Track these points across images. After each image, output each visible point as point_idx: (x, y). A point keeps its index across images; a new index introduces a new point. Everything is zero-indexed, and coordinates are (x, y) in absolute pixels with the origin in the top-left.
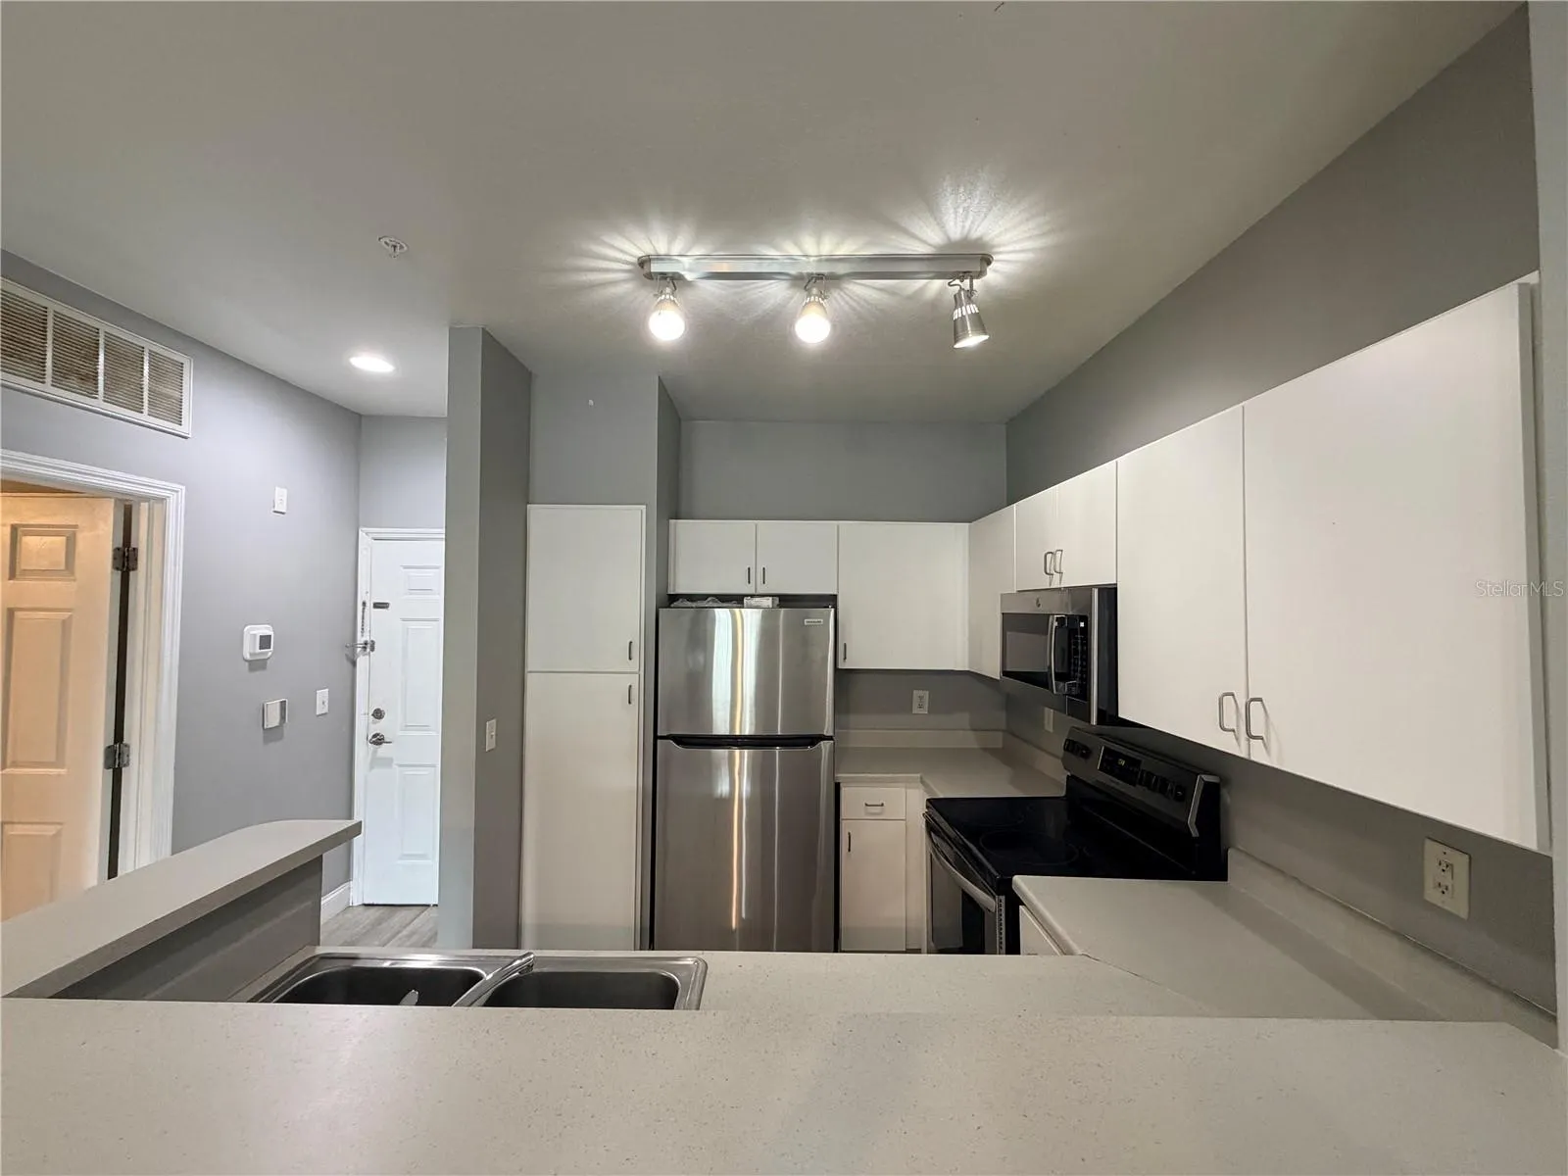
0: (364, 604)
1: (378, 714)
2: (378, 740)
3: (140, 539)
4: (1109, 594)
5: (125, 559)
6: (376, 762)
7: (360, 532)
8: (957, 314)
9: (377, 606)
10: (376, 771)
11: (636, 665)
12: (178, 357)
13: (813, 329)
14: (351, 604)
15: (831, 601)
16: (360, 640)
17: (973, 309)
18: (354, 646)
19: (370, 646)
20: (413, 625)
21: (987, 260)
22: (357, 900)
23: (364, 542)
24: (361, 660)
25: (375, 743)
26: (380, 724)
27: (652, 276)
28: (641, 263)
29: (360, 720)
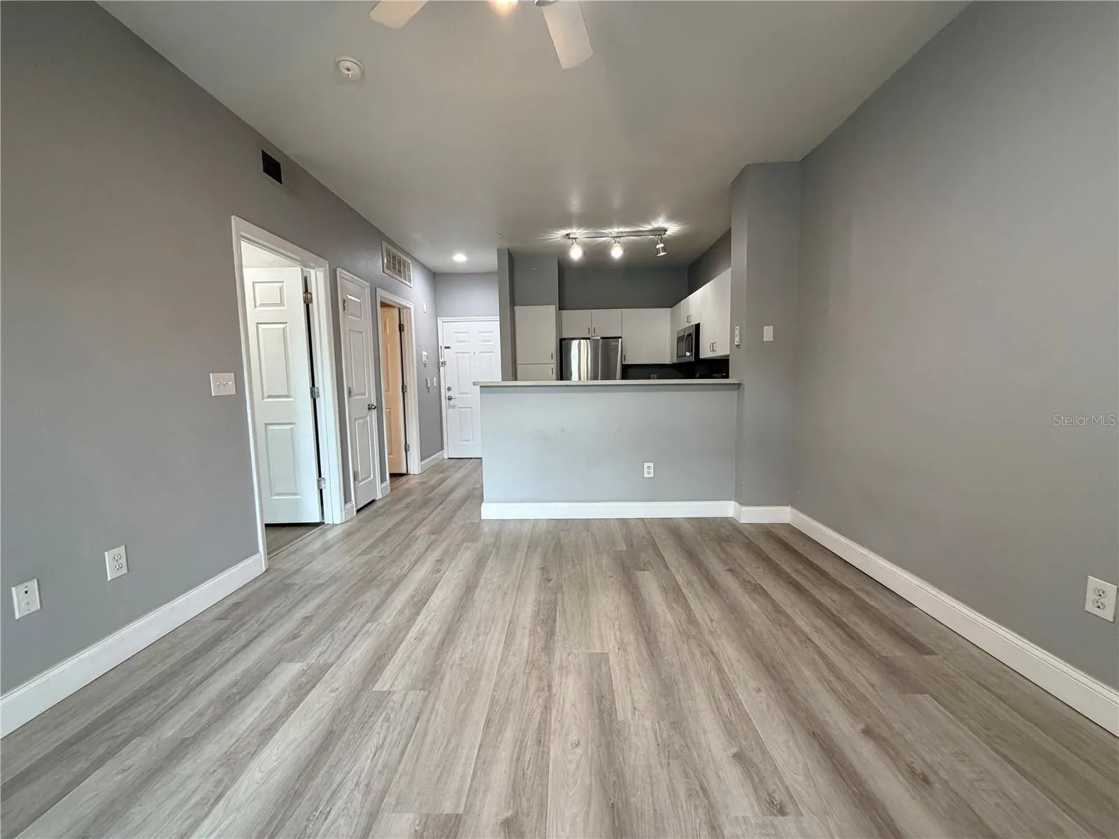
0: (441, 347)
1: (449, 389)
2: (450, 399)
3: (405, 322)
4: (698, 325)
5: (401, 328)
6: (449, 407)
7: (438, 319)
8: (658, 247)
9: (446, 348)
10: (450, 409)
11: (554, 360)
12: (410, 261)
13: (617, 253)
14: (437, 346)
15: (621, 338)
16: (441, 361)
17: (662, 245)
18: (439, 363)
19: (444, 363)
20: (460, 356)
21: (666, 230)
22: (446, 457)
23: (440, 322)
24: (442, 369)
25: (449, 399)
26: (451, 392)
27: (570, 238)
28: (568, 235)
29: (443, 391)
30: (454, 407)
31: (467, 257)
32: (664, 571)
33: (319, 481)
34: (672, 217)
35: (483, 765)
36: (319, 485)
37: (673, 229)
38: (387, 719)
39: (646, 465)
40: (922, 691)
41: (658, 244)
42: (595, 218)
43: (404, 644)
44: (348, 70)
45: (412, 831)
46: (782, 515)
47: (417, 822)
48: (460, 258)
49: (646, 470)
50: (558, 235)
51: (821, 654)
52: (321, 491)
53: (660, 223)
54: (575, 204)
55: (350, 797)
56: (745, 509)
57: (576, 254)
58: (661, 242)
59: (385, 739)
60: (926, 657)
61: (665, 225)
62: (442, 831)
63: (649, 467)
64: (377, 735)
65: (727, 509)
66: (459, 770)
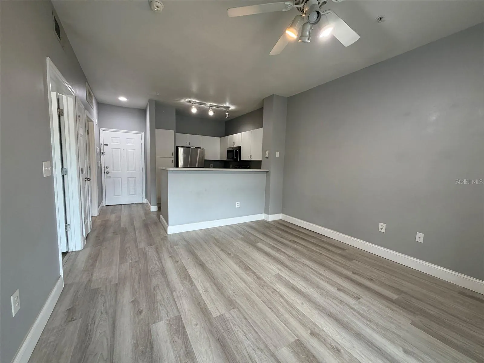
0: (102, 144)
1: (107, 167)
4: (240, 147)
6: (107, 177)
7: (100, 129)
8: (226, 114)
9: (105, 145)
10: (107, 179)
11: (173, 156)
12: (93, 95)
13: (211, 113)
14: (99, 144)
15: (200, 148)
16: (102, 152)
17: (228, 114)
18: (100, 153)
19: (104, 153)
20: (114, 150)
21: (229, 108)
22: (104, 205)
23: (101, 131)
24: (102, 156)
25: (107, 173)
26: (108, 169)
27: (191, 103)
28: (190, 101)
29: (103, 169)
30: (110, 177)
31: (127, 99)
32: (264, 242)
33: (66, 226)
34: (232, 103)
35: (286, 322)
36: (66, 229)
37: (232, 108)
38: (235, 325)
39: (237, 202)
40: (353, 260)
41: (226, 113)
42: (202, 96)
43: (203, 295)
44: (157, 7)
45: (290, 352)
46: (279, 217)
47: (289, 349)
48: (123, 99)
49: (237, 205)
50: (185, 101)
51: (327, 257)
52: (67, 232)
53: (227, 105)
54: (194, 88)
55: (258, 355)
56: (270, 216)
57: (194, 110)
58: (228, 113)
59: (243, 331)
60: (345, 251)
61: (229, 106)
62: (298, 346)
63: (238, 203)
64: (238, 331)
65: (262, 217)
66: (280, 327)
